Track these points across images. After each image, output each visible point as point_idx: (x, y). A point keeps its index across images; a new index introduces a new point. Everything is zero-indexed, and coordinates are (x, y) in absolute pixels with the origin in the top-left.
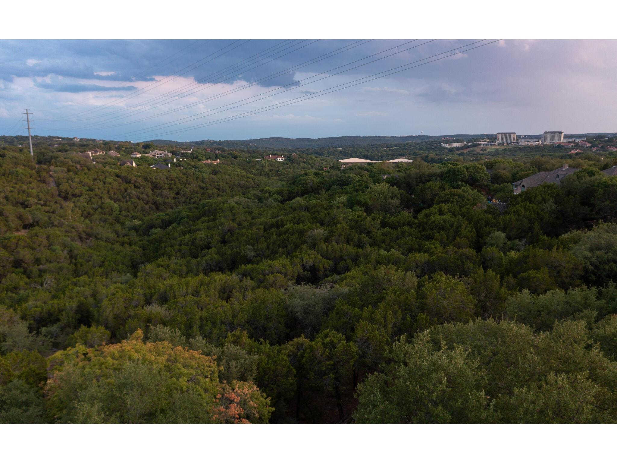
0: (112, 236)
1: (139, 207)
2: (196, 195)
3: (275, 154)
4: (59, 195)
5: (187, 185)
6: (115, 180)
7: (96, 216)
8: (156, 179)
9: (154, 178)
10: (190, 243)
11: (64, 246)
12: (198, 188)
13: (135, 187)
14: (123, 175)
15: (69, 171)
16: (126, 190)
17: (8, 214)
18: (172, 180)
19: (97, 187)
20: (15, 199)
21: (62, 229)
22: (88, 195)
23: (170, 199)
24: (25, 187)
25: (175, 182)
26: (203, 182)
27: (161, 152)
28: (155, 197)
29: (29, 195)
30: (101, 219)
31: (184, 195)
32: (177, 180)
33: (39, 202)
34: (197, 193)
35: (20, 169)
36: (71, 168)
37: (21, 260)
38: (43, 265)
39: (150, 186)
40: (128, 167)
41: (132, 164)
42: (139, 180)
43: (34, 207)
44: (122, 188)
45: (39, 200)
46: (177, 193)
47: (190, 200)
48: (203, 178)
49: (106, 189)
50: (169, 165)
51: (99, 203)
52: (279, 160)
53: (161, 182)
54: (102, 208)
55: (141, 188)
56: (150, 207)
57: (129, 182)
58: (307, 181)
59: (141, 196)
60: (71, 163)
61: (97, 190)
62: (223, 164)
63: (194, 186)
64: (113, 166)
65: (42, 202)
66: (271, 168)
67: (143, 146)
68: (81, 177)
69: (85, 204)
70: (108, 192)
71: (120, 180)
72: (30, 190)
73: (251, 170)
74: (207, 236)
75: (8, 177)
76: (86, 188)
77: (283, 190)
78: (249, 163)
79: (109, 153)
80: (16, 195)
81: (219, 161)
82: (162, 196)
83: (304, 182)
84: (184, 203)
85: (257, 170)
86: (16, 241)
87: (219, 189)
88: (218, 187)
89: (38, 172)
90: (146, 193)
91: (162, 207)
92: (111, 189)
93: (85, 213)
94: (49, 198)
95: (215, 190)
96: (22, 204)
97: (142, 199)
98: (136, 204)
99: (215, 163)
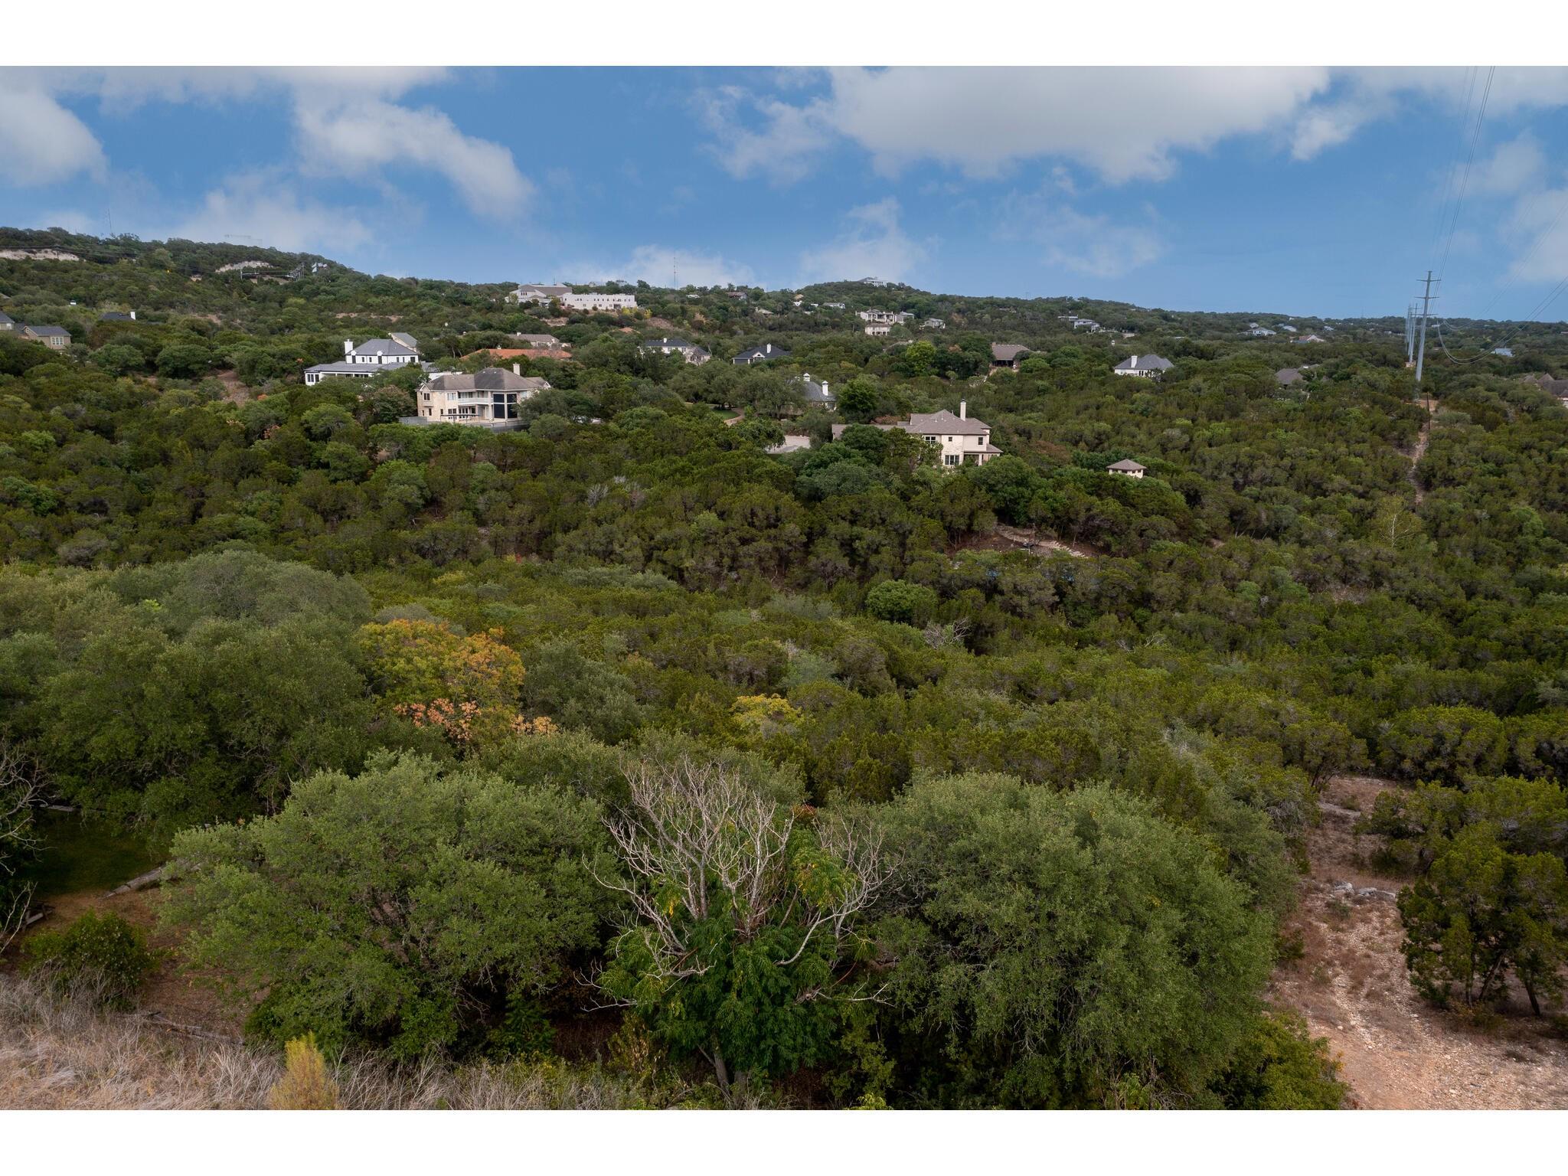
22: (1482, 483)
45: (1359, 483)
51: (1497, 507)
54: (1495, 522)
60: (1496, 402)
61: (1513, 475)
69: (1459, 505)
75: (1323, 425)
76: (1489, 466)
80: (1313, 466)
92: (1555, 476)
93: (1445, 525)
94: (1380, 480)
96: (1318, 487)
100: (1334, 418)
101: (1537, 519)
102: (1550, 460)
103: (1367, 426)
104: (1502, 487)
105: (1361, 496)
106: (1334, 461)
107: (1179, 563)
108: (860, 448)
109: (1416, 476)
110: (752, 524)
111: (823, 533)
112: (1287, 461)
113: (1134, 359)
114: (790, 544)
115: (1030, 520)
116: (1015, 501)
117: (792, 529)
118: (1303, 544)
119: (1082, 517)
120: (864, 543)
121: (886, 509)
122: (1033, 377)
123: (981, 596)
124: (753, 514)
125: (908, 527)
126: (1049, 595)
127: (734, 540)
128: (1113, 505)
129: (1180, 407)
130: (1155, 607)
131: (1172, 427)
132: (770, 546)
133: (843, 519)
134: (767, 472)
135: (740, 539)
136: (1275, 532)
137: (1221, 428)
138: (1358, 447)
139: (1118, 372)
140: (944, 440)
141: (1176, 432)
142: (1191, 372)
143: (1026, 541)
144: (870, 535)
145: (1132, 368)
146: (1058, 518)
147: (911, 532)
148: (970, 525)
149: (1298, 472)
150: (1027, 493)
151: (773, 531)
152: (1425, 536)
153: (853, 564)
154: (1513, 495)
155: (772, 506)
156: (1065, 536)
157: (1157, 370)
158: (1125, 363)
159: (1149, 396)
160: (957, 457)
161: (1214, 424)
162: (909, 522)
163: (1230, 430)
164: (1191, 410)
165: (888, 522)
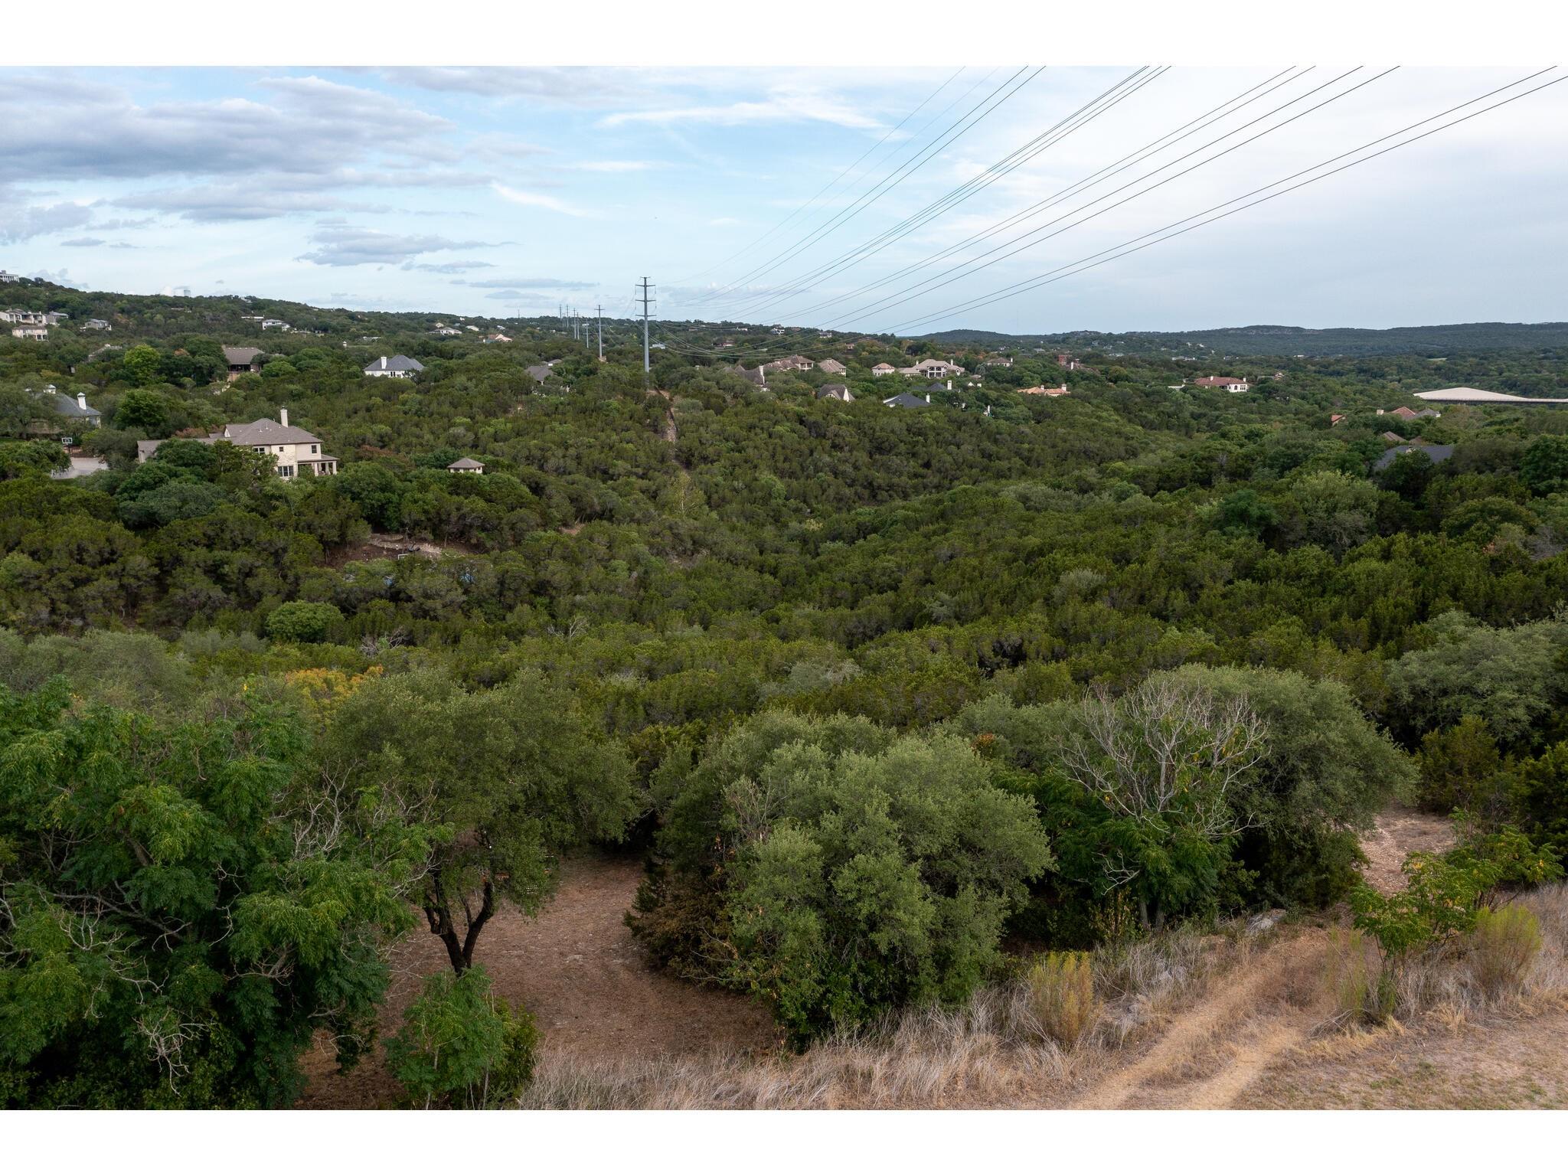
1: (831, 492)
2: (967, 471)
3: (1229, 374)
5: (953, 448)
6: (793, 431)
7: (734, 507)
8: (882, 429)
9: (879, 428)
12: (977, 454)
13: (834, 446)
14: (812, 419)
15: (707, 406)
16: (811, 453)
18: (919, 434)
19: (752, 444)
20: (593, 461)
22: (731, 459)
23: (904, 478)
24: (614, 437)
25: (926, 439)
27: (942, 363)
28: (873, 472)
29: (619, 455)
31: (939, 471)
32: (931, 435)
33: (634, 470)
35: (616, 401)
36: (712, 400)
37: (548, 582)
38: (582, 595)
39: (868, 445)
40: (830, 401)
41: (842, 394)
42: (844, 430)
43: (622, 480)
44: (804, 448)
45: (636, 466)
46: (926, 465)
49: (771, 448)
50: (928, 398)
51: (749, 478)
52: (1235, 388)
53: (893, 438)
54: (751, 490)
55: (846, 449)
56: (856, 493)
57: (822, 435)
59: (841, 468)
60: (715, 390)
61: (750, 451)
62: (1073, 397)
63: (968, 450)
65: (640, 471)
66: (1203, 410)
67: (909, 348)
68: (727, 420)
69: (720, 479)
70: (773, 456)
71: (805, 431)
72: (625, 445)
73: (1144, 413)
75: (590, 417)
76: (731, 444)
78: (1146, 395)
79: (822, 365)
80: (596, 454)
81: (1064, 389)
82: (888, 469)
84: (936, 487)
85: (1160, 413)
88: (1027, 454)
90: (852, 460)
91: (882, 495)
92: (779, 449)
93: (715, 497)
94: (654, 463)
95: (1017, 462)
96: (605, 472)
97: (844, 473)
98: (825, 485)
99: (1054, 393)
100: (597, 409)
101: (780, 485)
102: (770, 436)
103: (627, 416)
104: (746, 462)
105: (643, 477)
106: (611, 448)
107: (558, 551)
108: (186, 465)
109: (677, 457)
110: (80, 561)
111: (178, 561)
112: (572, 451)
113: (384, 360)
114: (138, 579)
115: (403, 525)
116: (382, 507)
117: (139, 561)
118: (639, 522)
119: (454, 518)
120: (235, 567)
121: (249, 528)
122: (283, 381)
123: (391, 606)
124: (81, 550)
125: (281, 544)
126: (458, 596)
127: (66, 582)
128: (481, 504)
129: (454, 405)
130: (554, 593)
131: (454, 425)
132: (115, 583)
133: (197, 544)
134: (79, 501)
135: (72, 580)
136: (607, 514)
137: (500, 424)
138: (627, 435)
139: (367, 373)
140: (275, 450)
141: (461, 430)
142: (449, 373)
143: (398, 546)
144: (241, 558)
145: (382, 369)
146: (429, 520)
147: (285, 550)
148: (343, 536)
149: (585, 460)
150: (395, 498)
151: (112, 567)
152: (706, 507)
153: (227, 590)
154: (755, 467)
155: (103, 539)
156: (438, 539)
157: (413, 370)
158: (374, 365)
159: (419, 397)
160: (291, 467)
161: (494, 421)
162: (280, 539)
163: (509, 425)
164: (466, 408)
165: (254, 542)
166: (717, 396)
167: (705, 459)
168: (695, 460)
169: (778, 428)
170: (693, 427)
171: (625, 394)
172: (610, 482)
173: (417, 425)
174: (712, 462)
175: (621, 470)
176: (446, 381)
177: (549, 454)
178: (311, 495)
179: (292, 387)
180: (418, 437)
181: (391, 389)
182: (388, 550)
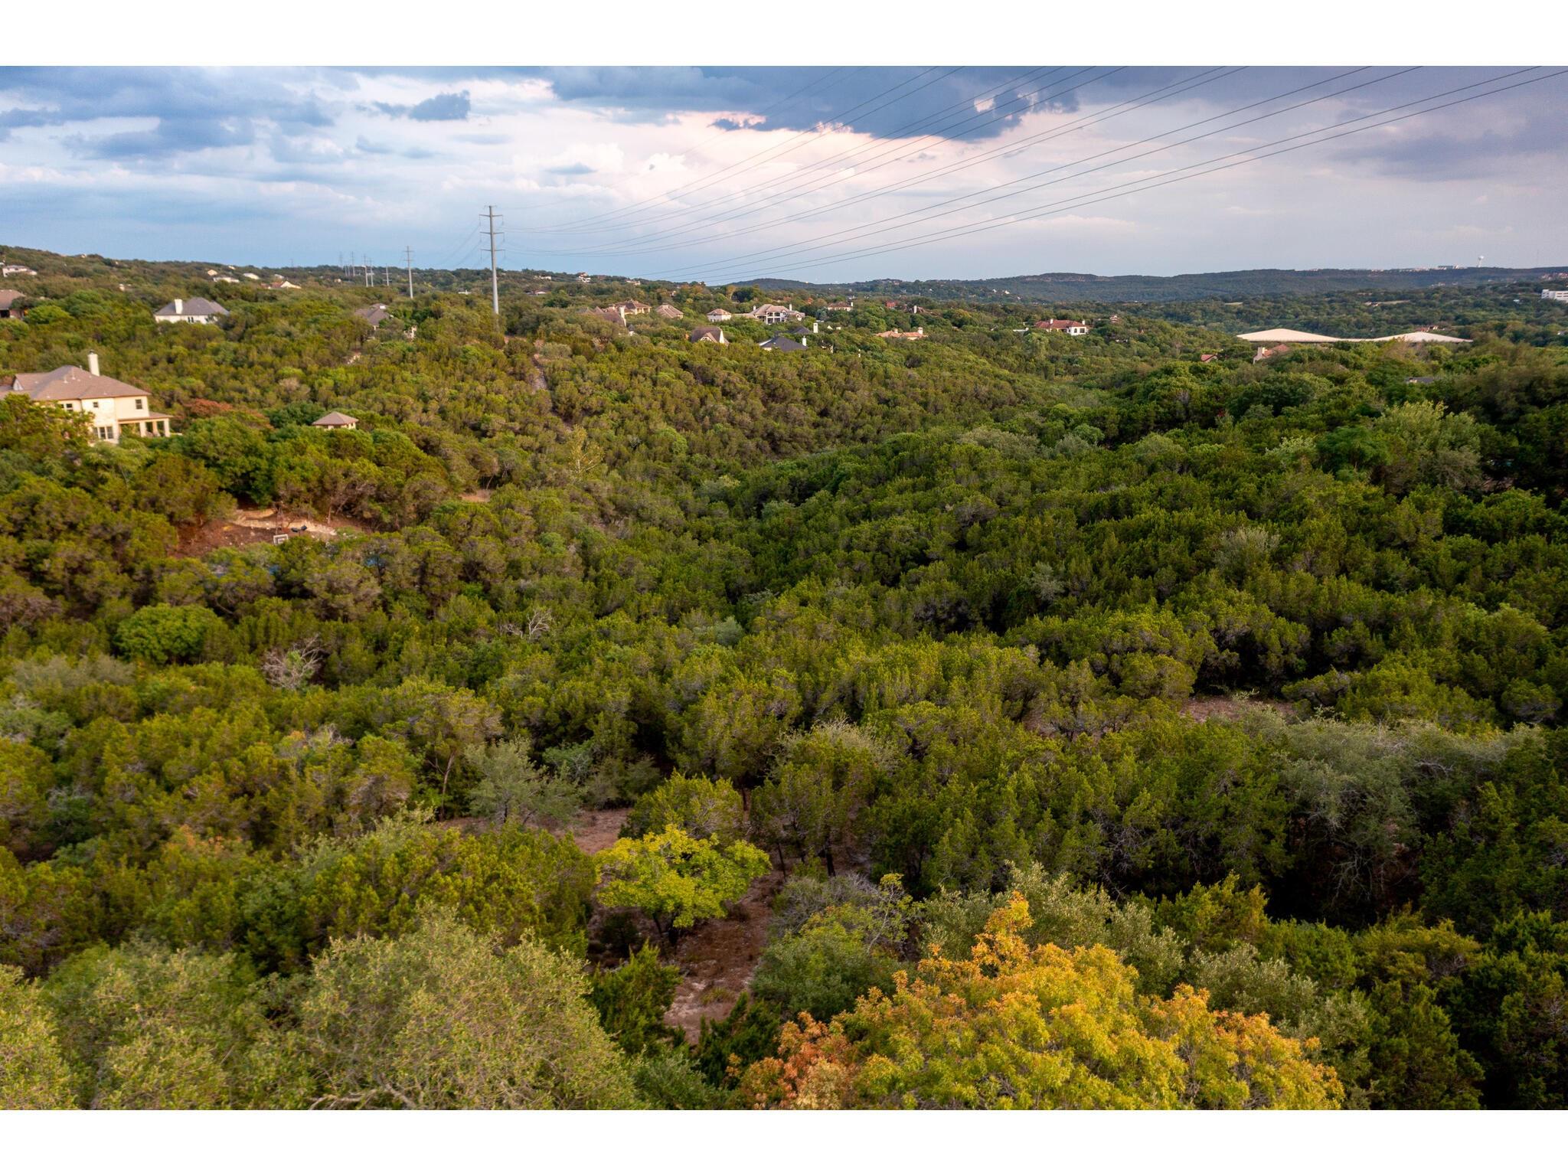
0: (674, 514)
1: (734, 445)
2: (868, 418)
3: (1064, 318)
4: (554, 410)
5: (849, 393)
6: (679, 377)
7: (635, 464)
8: (773, 375)
9: (768, 373)
10: (874, 545)
11: (571, 533)
12: (874, 400)
13: (725, 393)
14: (697, 363)
15: (576, 351)
16: (703, 402)
17: (450, 452)
18: (810, 380)
19: (637, 392)
20: (460, 415)
21: (565, 492)
22: (618, 410)
24: (481, 388)
25: (819, 385)
26: (886, 385)
27: (778, 308)
28: (771, 422)
29: (490, 408)
30: (646, 470)
31: (840, 419)
32: (823, 380)
33: (511, 424)
34: (871, 414)
35: (472, 346)
36: (580, 345)
37: (478, 564)
38: (526, 579)
39: (760, 392)
40: (708, 345)
41: (717, 337)
42: (736, 377)
43: (499, 436)
44: (694, 396)
45: (512, 420)
46: (824, 413)
47: (854, 430)
48: (887, 377)
49: (659, 397)
50: (804, 341)
51: (643, 430)
52: (1075, 331)
53: (786, 383)
54: (649, 445)
55: (740, 396)
56: (757, 446)
57: (709, 382)
58: (1174, 391)
59: (738, 417)
60: (580, 334)
61: (637, 399)
62: (931, 340)
63: (864, 395)
64: (675, 343)
65: (517, 426)
66: (1055, 353)
67: (735, 294)
68: (604, 366)
69: (612, 433)
70: (663, 405)
71: (690, 376)
72: (493, 396)
73: (1003, 357)
74: (918, 530)
75: (446, 364)
76: (614, 393)
77: (1106, 413)
78: (995, 338)
79: (658, 311)
80: (461, 407)
81: (921, 331)
82: (786, 417)
83: (1166, 392)
84: (838, 437)
85: (1018, 356)
86: (468, 518)
87: (925, 405)
88: (922, 399)
89: (510, 353)
90: (749, 409)
91: (785, 447)
92: (668, 398)
93: (609, 453)
95: (917, 408)
96: (475, 428)
97: (741, 423)
98: (726, 437)
99: (912, 337)
100: (453, 355)
101: (680, 439)
102: (655, 383)
103: (489, 362)
104: (635, 412)
105: (522, 432)
106: (478, 400)
112: (434, 405)
113: (179, 304)
115: (276, 497)
116: (248, 476)
119: (342, 486)
120: (60, 562)
121: (71, 509)
122: (55, 328)
123: (286, 604)
125: (119, 528)
129: (279, 354)
131: (283, 376)
138: (493, 385)
139: (159, 318)
140: (87, 405)
141: (294, 383)
142: (262, 316)
143: (269, 525)
144: (67, 549)
145: (178, 313)
146: (310, 490)
147: (126, 536)
148: (200, 514)
150: (264, 464)
154: (647, 418)
156: (321, 513)
157: (216, 315)
158: (166, 309)
159: (234, 345)
160: (110, 429)
161: (331, 371)
162: (119, 522)
163: (352, 376)
164: (296, 357)
165: (81, 526)
166: (584, 341)
167: (587, 411)
168: (577, 412)
169: (662, 374)
170: (567, 375)
171: (481, 338)
172: (486, 440)
173: (235, 377)
174: (598, 413)
175: (497, 426)
176: (262, 326)
177: (407, 408)
178: (149, 464)
179: (67, 335)
180: (240, 391)
181: (196, 338)
182: (256, 530)
